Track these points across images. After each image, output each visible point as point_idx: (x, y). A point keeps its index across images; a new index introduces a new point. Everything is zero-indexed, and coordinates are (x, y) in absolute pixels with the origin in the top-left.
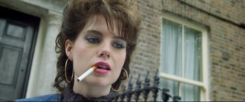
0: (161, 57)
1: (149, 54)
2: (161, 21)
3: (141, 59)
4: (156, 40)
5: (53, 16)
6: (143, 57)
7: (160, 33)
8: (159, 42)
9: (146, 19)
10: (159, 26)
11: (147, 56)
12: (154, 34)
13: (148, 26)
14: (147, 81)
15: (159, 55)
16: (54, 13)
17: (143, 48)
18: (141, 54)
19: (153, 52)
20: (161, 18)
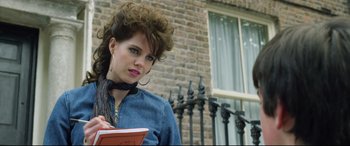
0: (211, 67)
1: (195, 64)
2: (207, 16)
3: (183, 72)
4: (202, 43)
5: (57, 25)
6: (186, 69)
7: (206, 34)
8: (206, 46)
9: (185, 15)
10: (204, 23)
11: (192, 67)
12: (199, 35)
13: (189, 24)
14: (191, 93)
15: (208, 64)
16: (58, 20)
17: (185, 56)
18: (184, 66)
19: (199, 60)
20: (206, 11)
